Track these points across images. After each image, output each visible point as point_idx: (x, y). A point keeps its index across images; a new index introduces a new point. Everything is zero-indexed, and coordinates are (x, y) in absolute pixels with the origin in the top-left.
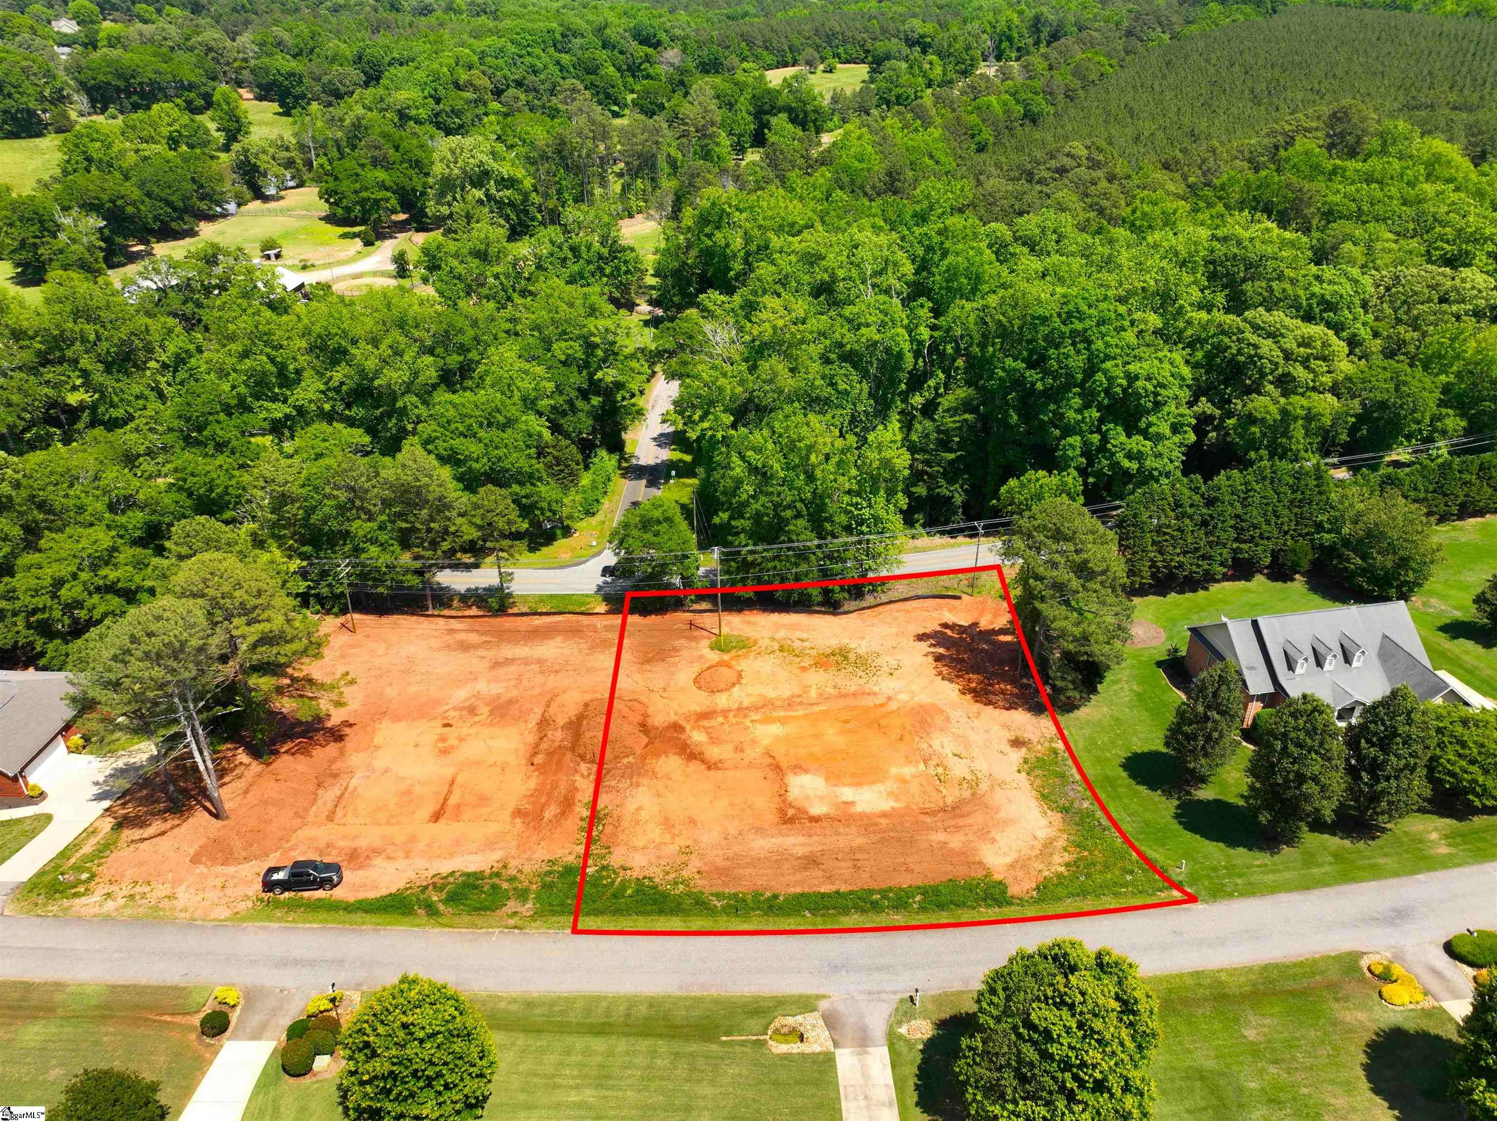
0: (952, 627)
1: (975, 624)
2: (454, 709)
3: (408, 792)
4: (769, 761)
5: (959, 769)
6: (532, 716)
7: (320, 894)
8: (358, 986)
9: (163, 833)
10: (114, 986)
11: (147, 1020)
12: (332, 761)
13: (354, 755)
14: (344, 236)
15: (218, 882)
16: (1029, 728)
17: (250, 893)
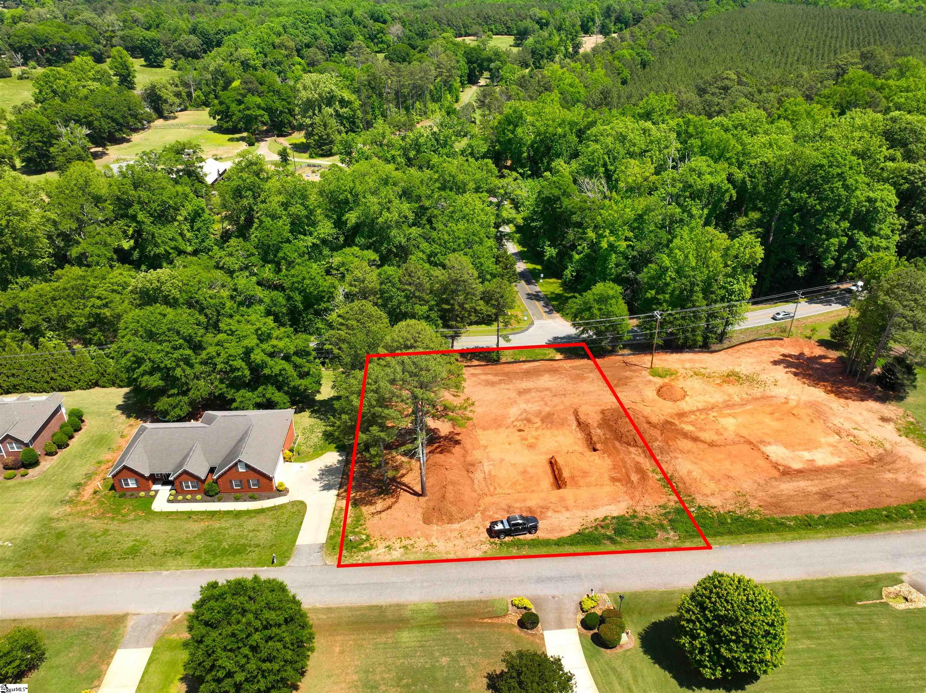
0: (790, 356)
1: (802, 354)
2: (517, 420)
3: (525, 472)
4: (742, 440)
5: (863, 436)
6: (570, 422)
7: (528, 536)
8: (602, 591)
9: (389, 507)
10: (438, 603)
11: (476, 623)
12: (464, 456)
13: (474, 452)
14: (231, 140)
15: (456, 534)
16: (885, 411)
17: (484, 540)
